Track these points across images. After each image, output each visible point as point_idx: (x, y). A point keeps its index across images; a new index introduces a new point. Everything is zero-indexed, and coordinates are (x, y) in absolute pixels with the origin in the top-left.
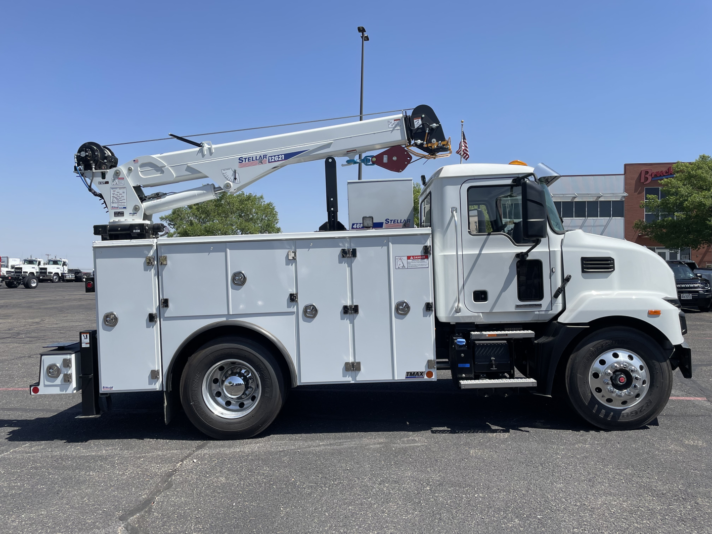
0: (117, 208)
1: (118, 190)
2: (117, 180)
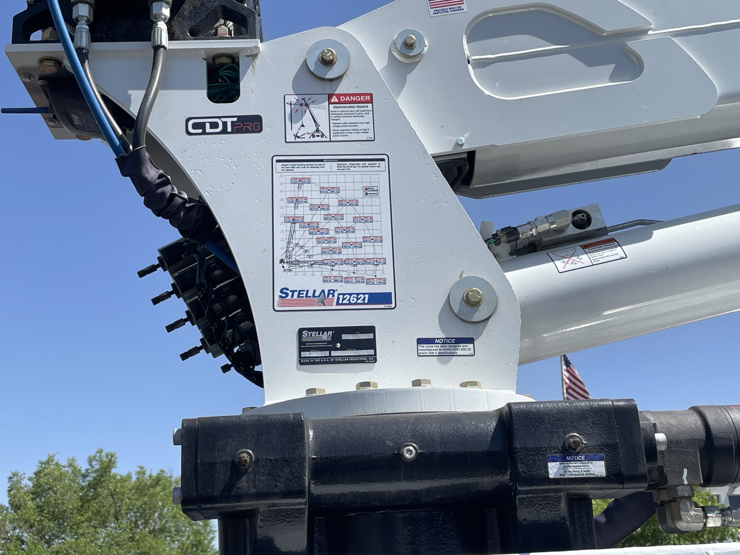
0: (323, 298)
1: (327, 174)
2: (321, 111)
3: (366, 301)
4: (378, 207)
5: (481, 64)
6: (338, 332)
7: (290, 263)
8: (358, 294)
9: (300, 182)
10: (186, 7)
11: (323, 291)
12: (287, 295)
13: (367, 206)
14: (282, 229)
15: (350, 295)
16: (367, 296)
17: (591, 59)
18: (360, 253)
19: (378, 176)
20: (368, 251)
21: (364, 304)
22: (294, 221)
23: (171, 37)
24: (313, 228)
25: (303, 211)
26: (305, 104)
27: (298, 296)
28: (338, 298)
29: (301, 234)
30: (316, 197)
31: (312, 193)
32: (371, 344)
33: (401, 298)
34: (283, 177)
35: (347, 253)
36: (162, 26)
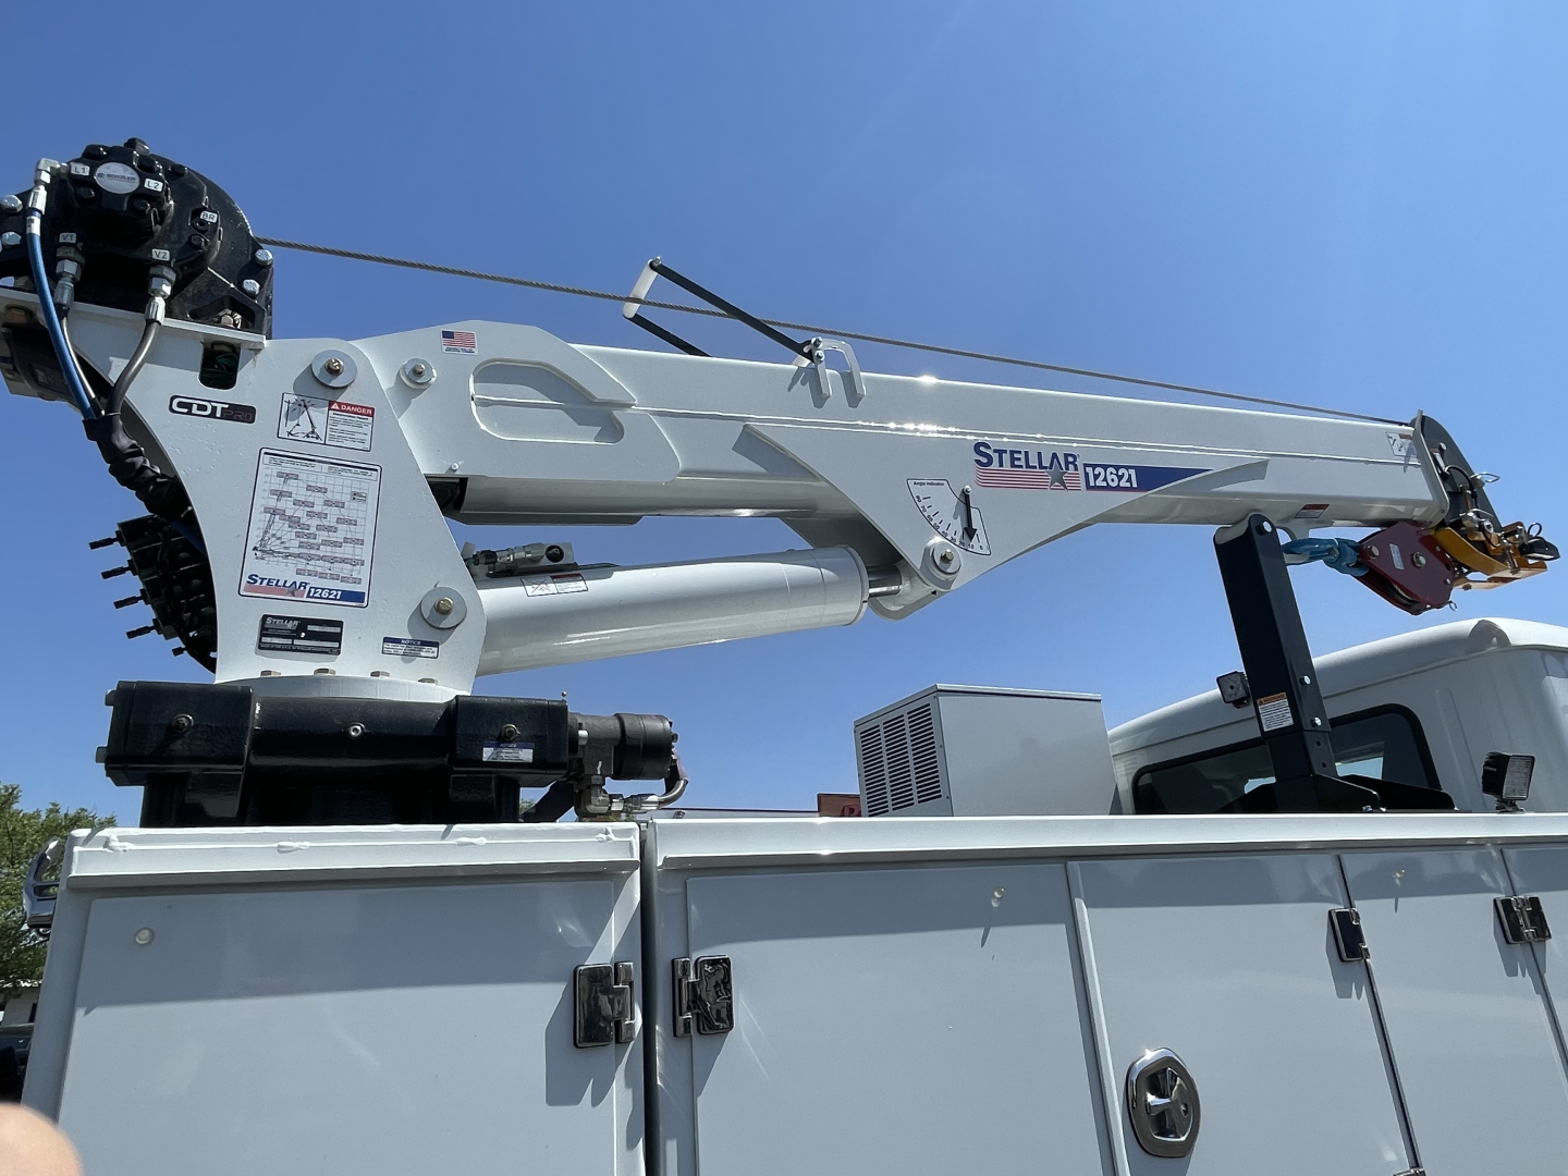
0: (293, 589)
1: (320, 475)
2: (319, 415)
3: (338, 597)
4: (364, 513)
5: (483, 403)
6: (304, 623)
7: (264, 551)
8: (331, 590)
9: (287, 477)
10: (190, 290)
11: (295, 583)
12: (256, 581)
13: (353, 510)
14: (260, 520)
15: (323, 589)
16: (340, 593)
17: (582, 419)
18: (339, 552)
19: (369, 485)
20: (347, 551)
21: (335, 599)
22: (274, 512)
23: (169, 314)
24: (294, 522)
25: (286, 504)
26: (303, 406)
27: (268, 584)
28: (310, 591)
29: (280, 526)
30: (302, 494)
31: (297, 489)
32: (337, 638)
33: (373, 599)
34: (269, 470)
35: (325, 551)
36: (160, 302)
